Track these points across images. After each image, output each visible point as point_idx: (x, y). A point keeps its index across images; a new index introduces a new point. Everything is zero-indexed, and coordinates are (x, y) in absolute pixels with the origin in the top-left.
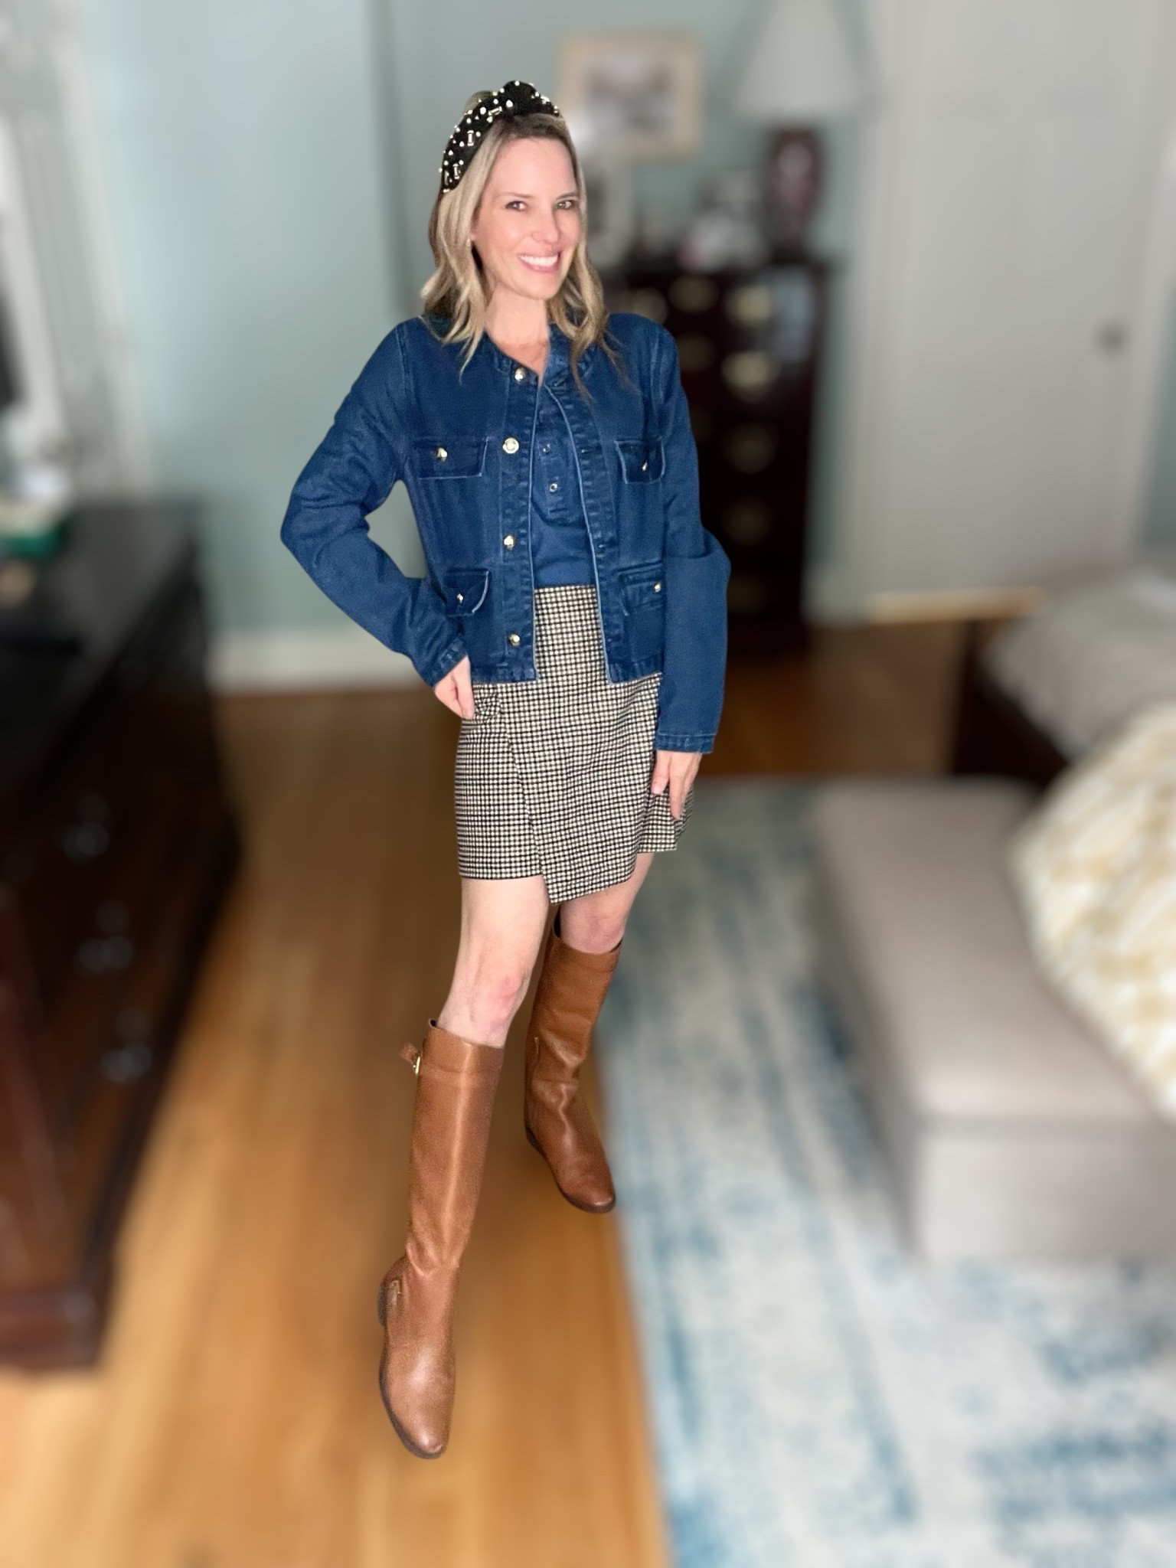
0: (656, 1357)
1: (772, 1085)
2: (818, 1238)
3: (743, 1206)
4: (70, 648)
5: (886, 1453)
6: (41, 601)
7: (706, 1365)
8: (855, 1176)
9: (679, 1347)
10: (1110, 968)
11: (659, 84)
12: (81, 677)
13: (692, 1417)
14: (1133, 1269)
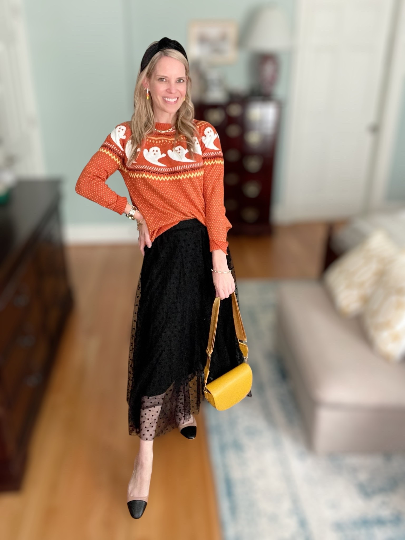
0: (221, 488)
2: (277, 444)
3: (251, 432)
5: (303, 523)
7: (238, 490)
9: (229, 483)
11: (223, 38)
13: (233, 509)
14: (388, 457)
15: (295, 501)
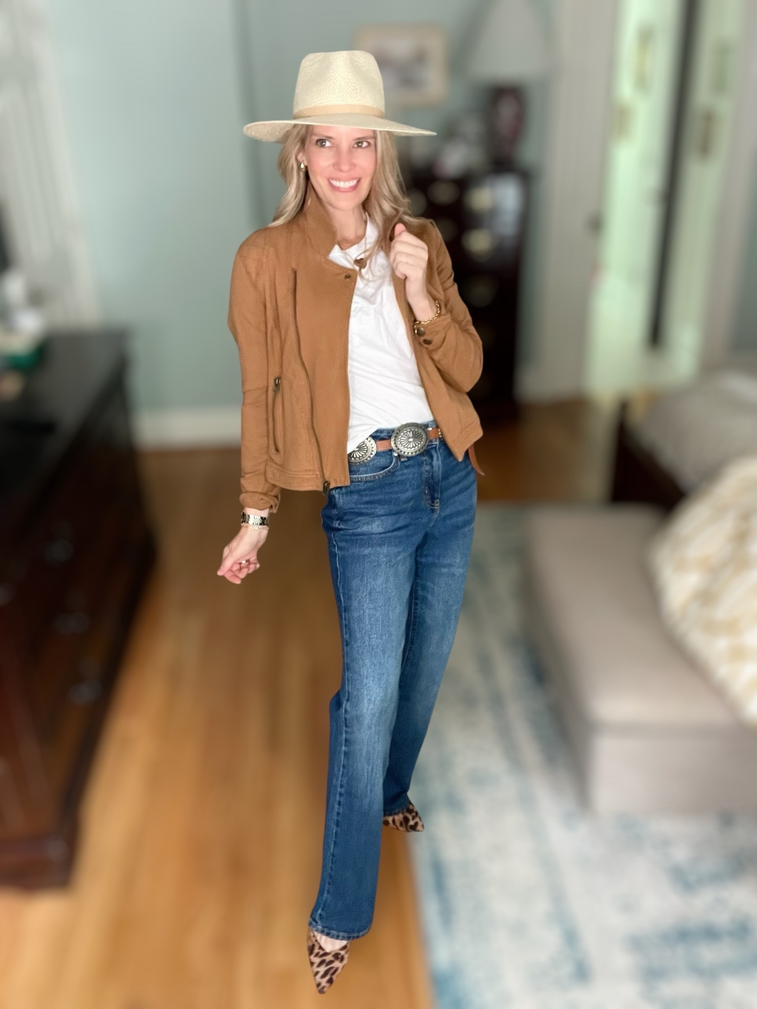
0: (424, 876)
1: (497, 702)
2: (526, 801)
3: (479, 780)
4: (47, 428)
5: (571, 938)
6: (27, 398)
7: (456, 882)
8: (550, 760)
9: (439, 870)
10: (711, 628)
11: (420, 58)
12: (54, 447)
13: (447, 915)
14: (727, 820)
15: (558, 898)
